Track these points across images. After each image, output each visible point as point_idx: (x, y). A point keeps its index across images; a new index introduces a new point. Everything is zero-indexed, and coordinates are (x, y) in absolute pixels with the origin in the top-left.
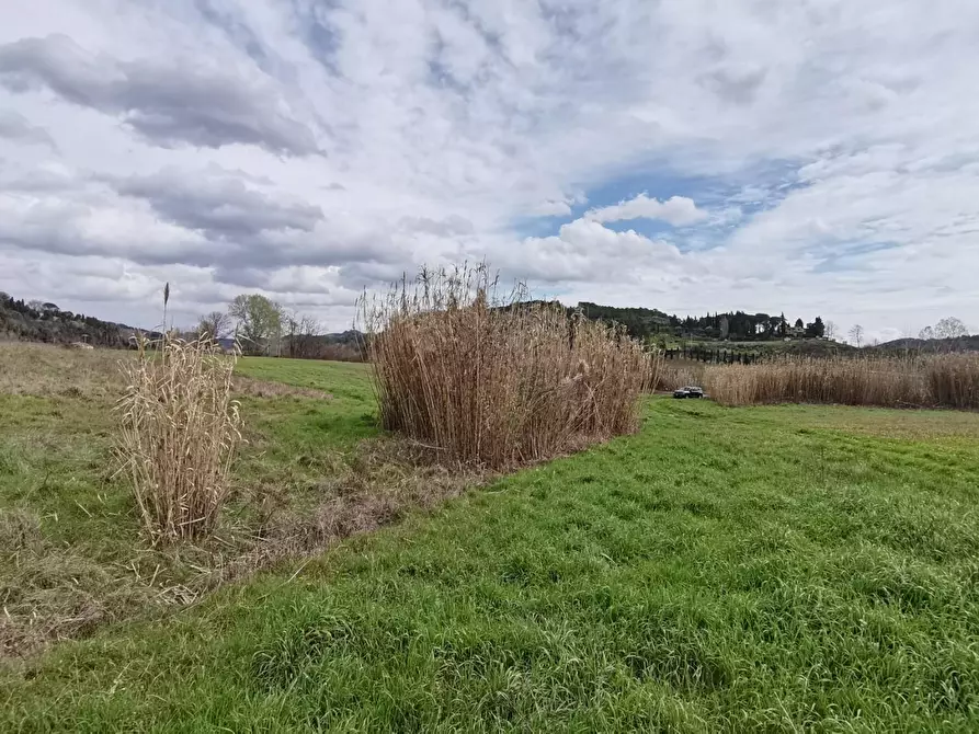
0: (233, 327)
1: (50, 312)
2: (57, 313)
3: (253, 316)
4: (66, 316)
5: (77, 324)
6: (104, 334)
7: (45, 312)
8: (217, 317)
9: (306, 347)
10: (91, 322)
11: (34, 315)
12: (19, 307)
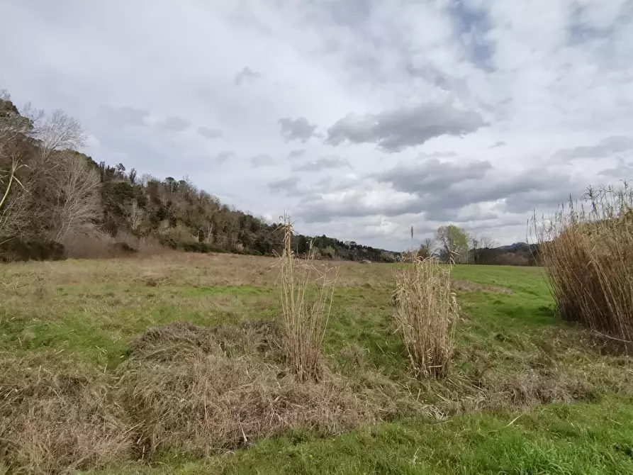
0: (438, 246)
1: (353, 246)
2: (356, 246)
3: (449, 239)
4: (359, 247)
5: (365, 251)
6: (374, 255)
7: (352, 246)
8: (428, 242)
9: (485, 256)
10: (370, 249)
11: (347, 247)
12: (341, 244)
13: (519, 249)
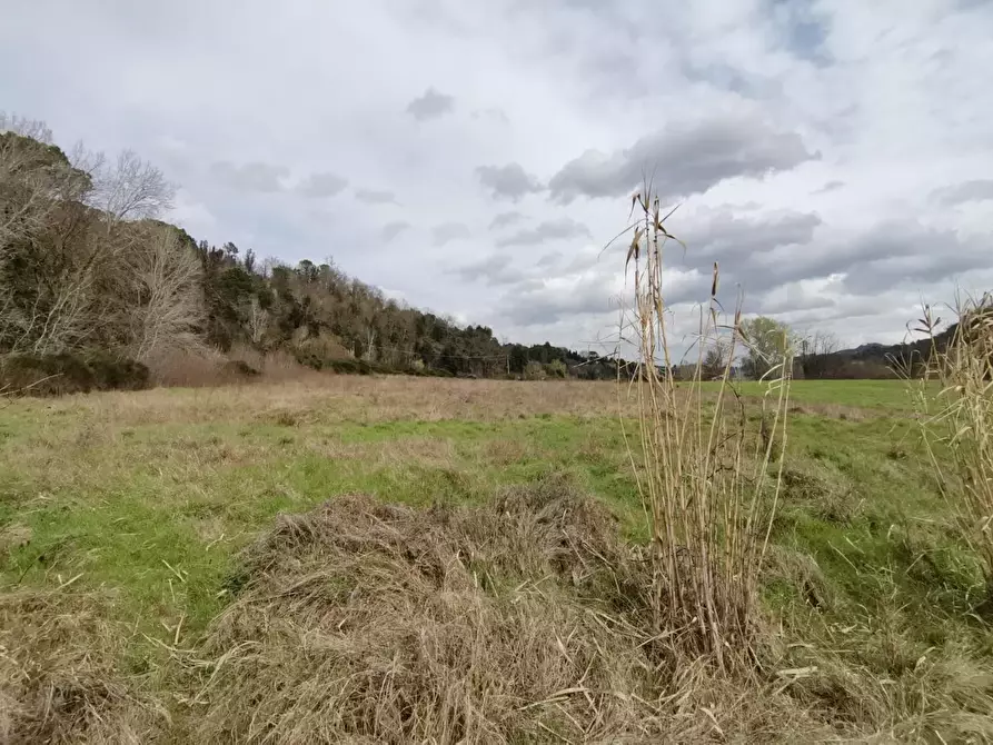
0: (738, 355)
1: (594, 358)
2: (598, 359)
3: (759, 339)
4: (603, 360)
5: (613, 365)
7: (591, 358)
8: (720, 346)
12: (575, 357)
13: (873, 352)
